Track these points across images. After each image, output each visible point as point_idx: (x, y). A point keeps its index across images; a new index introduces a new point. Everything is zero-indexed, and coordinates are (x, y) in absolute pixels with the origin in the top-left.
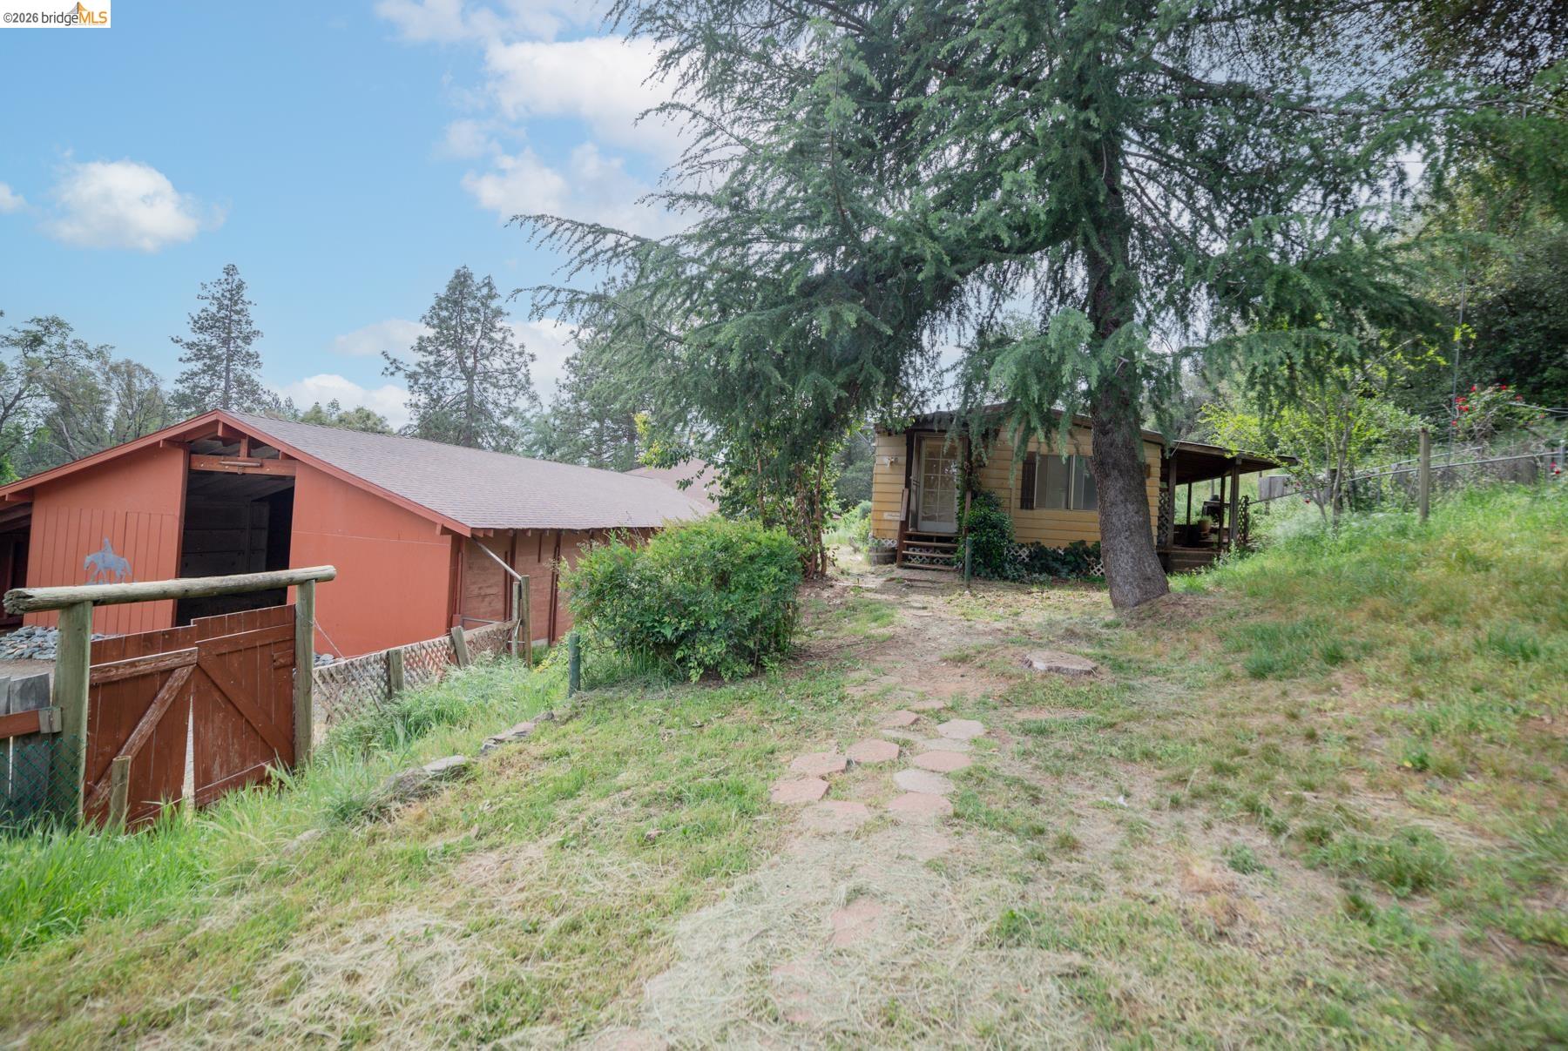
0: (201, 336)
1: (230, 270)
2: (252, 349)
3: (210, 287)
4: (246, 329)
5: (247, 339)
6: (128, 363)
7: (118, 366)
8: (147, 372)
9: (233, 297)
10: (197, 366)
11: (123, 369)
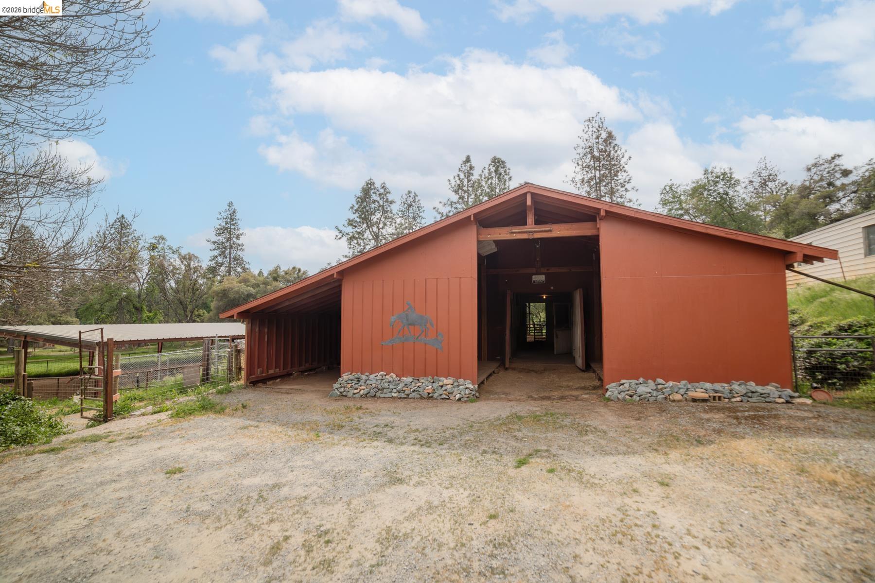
0: (219, 238)
1: (230, 204)
2: (240, 242)
3: (222, 213)
4: (237, 232)
5: (238, 238)
6: (189, 254)
7: (185, 256)
8: (197, 257)
9: (232, 218)
10: (216, 253)
11: (187, 257)
